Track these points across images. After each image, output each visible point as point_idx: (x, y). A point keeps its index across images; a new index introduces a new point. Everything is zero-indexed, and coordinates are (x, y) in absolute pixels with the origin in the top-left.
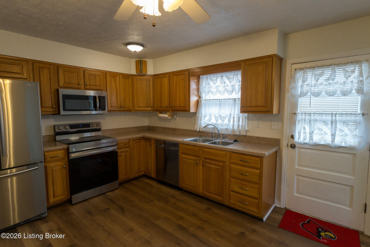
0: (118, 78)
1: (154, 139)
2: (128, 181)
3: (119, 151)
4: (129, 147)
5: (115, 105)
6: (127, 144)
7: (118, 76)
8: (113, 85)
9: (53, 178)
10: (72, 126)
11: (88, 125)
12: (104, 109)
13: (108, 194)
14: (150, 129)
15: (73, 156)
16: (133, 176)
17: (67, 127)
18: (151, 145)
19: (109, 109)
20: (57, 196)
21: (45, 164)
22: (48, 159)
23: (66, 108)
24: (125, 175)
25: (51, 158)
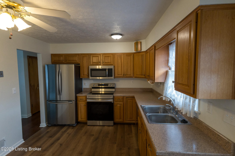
0: (123, 57)
2: (123, 124)
3: (116, 103)
4: (123, 102)
5: (120, 74)
6: (121, 99)
7: (123, 55)
9: (81, 109)
10: (99, 85)
11: (107, 84)
12: (112, 76)
15: (88, 100)
16: (125, 122)
17: (96, 85)
19: (115, 76)
20: (82, 119)
21: (78, 102)
22: (79, 100)
23: (92, 75)
24: (120, 119)
25: (80, 99)
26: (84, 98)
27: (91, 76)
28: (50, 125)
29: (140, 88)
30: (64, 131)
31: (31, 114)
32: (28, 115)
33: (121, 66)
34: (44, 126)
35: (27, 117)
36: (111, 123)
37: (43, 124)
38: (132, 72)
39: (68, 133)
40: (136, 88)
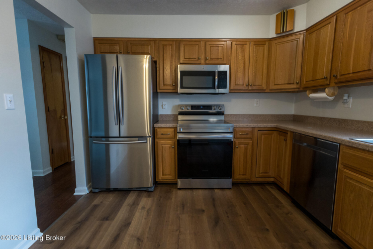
0: (247, 47)
1: (291, 132)
2: (248, 184)
3: (237, 141)
4: (251, 138)
5: (241, 83)
6: (249, 134)
7: (248, 43)
8: (240, 57)
9: (162, 155)
10: (193, 107)
11: (209, 107)
12: (225, 87)
13: (216, 191)
14: (297, 119)
16: (254, 179)
17: (188, 108)
18: (286, 140)
19: (232, 88)
20: (166, 175)
21: (156, 140)
22: (159, 136)
23: (184, 86)
24: (243, 175)
25: (162, 134)
26: (170, 132)
27: (182, 87)
28: (97, 190)
29: (272, 115)
30: (134, 204)
31: (51, 168)
32: (46, 170)
33: (242, 68)
34: (84, 193)
35: (42, 175)
36: (227, 182)
37: (82, 189)
38: (264, 81)
39: (143, 208)
40: (263, 115)
